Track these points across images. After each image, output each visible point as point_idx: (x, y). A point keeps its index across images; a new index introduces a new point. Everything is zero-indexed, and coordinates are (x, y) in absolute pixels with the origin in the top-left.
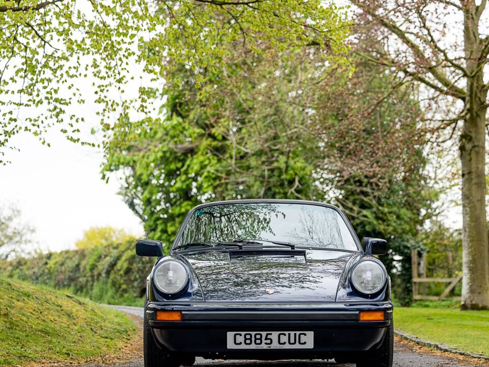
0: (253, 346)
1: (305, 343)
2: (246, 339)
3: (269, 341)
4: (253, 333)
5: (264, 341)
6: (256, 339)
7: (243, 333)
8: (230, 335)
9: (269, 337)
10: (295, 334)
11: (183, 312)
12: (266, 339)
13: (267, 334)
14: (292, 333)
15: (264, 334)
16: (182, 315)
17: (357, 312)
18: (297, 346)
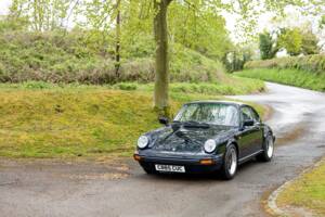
0: (164, 170)
3: (169, 169)
6: (165, 167)
7: (161, 165)
10: (178, 167)
13: (169, 166)
16: (141, 158)
18: (179, 171)
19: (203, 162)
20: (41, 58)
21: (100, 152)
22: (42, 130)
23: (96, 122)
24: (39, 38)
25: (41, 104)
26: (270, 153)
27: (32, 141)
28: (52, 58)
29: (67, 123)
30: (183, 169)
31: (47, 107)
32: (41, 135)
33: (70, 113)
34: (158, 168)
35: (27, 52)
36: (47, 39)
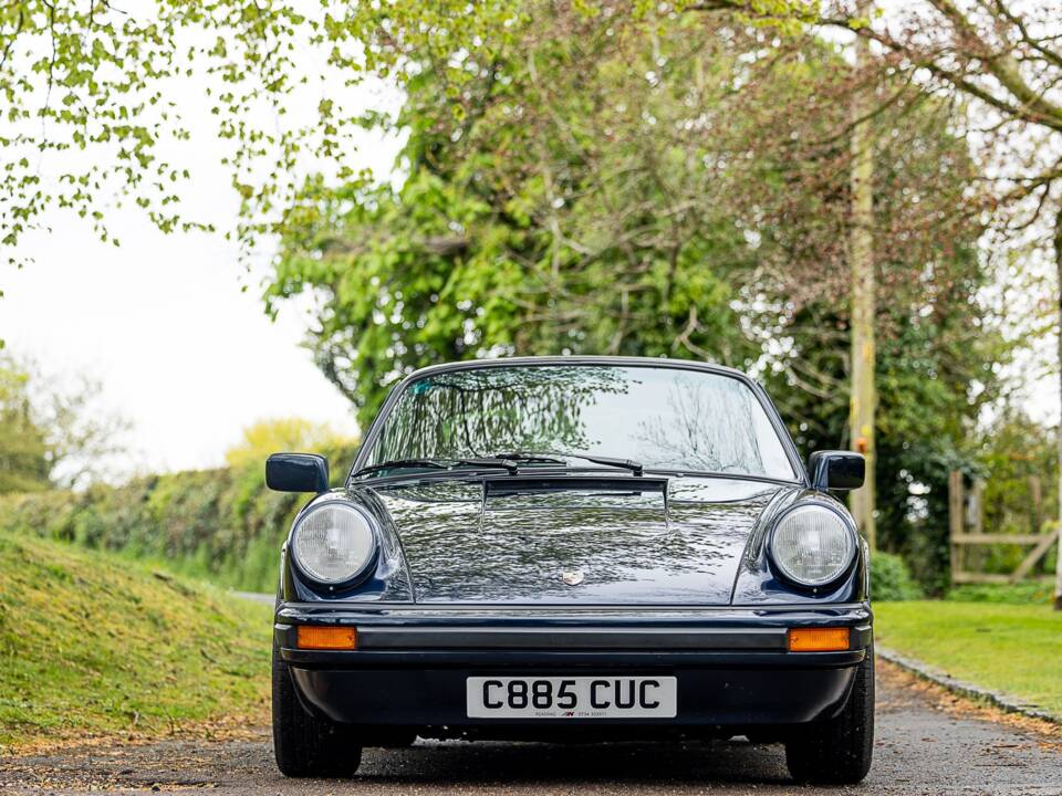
0: (530, 712)
1: (656, 705)
2: (512, 694)
3: (567, 700)
4: (530, 681)
5: (556, 700)
6: (537, 695)
7: (505, 680)
8: (474, 685)
9: (568, 689)
10: (632, 683)
11: (360, 630)
12: (562, 694)
13: (564, 684)
14: (625, 681)
15: (556, 682)
16: (359, 637)
17: (784, 631)
18: (637, 712)
19: (804, 643)
30: (663, 697)
34: (482, 698)
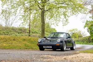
13: (47, 46)
16: (39, 44)
19: (57, 45)
20: (8, 33)
21: (26, 49)
22: (10, 44)
23: (25, 43)
24: (8, 28)
25: (9, 38)
26: (74, 48)
27: (7, 46)
28: (11, 33)
29: (17, 43)
30: (51, 47)
31: (11, 39)
32: (10, 45)
33: (18, 40)
34: (44, 47)
35: (4, 31)
36: (10, 28)
